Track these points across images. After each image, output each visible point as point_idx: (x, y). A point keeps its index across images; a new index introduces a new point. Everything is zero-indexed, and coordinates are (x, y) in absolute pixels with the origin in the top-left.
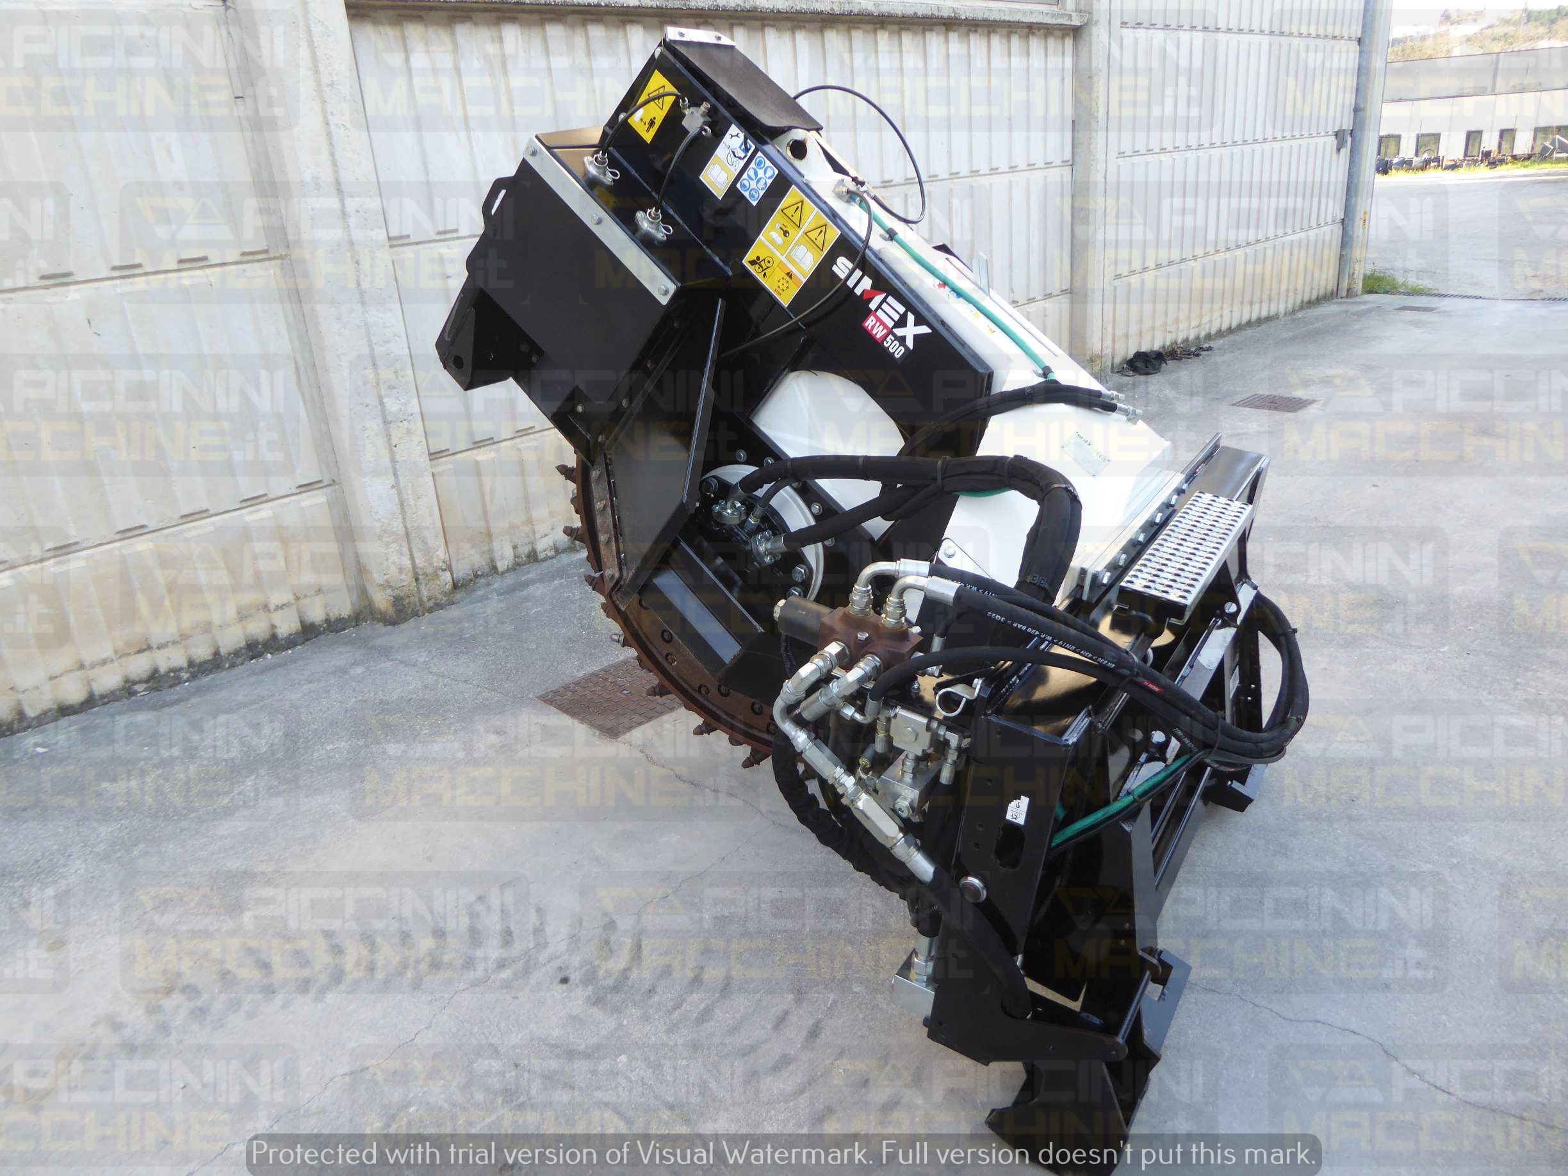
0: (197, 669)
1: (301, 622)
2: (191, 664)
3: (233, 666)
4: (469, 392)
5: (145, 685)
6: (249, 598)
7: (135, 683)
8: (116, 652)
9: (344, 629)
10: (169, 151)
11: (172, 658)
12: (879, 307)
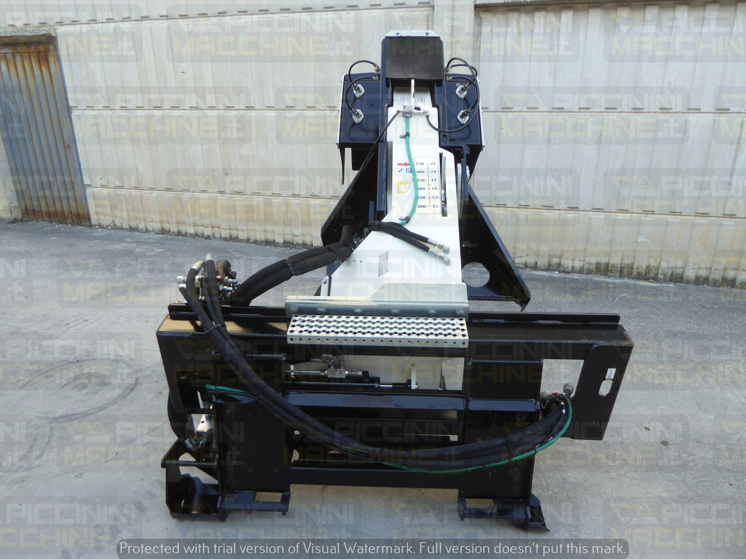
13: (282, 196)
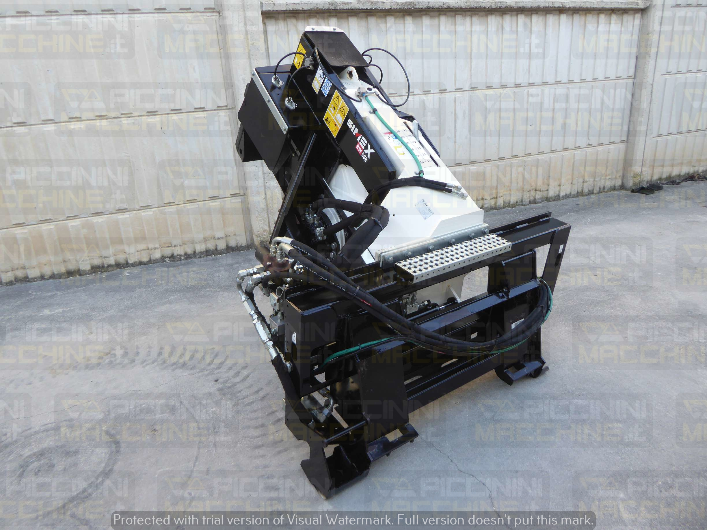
0: (188, 256)
1: (227, 245)
2: (186, 254)
3: (200, 257)
4: (244, 163)
5: (169, 259)
6: (208, 233)
7: (165, 258)
8: (160, 246)
9: (243, 251)
10: (194, 68)
11: (179, 251)
12: (360, 141)
13: (79, 218)
